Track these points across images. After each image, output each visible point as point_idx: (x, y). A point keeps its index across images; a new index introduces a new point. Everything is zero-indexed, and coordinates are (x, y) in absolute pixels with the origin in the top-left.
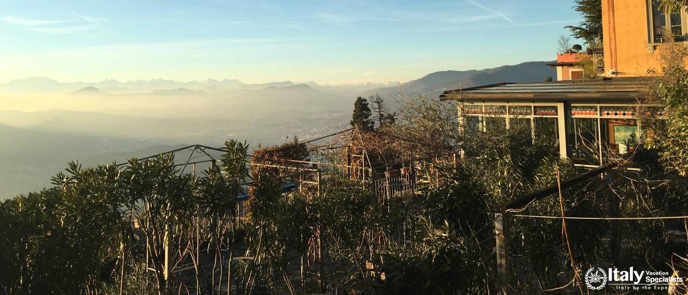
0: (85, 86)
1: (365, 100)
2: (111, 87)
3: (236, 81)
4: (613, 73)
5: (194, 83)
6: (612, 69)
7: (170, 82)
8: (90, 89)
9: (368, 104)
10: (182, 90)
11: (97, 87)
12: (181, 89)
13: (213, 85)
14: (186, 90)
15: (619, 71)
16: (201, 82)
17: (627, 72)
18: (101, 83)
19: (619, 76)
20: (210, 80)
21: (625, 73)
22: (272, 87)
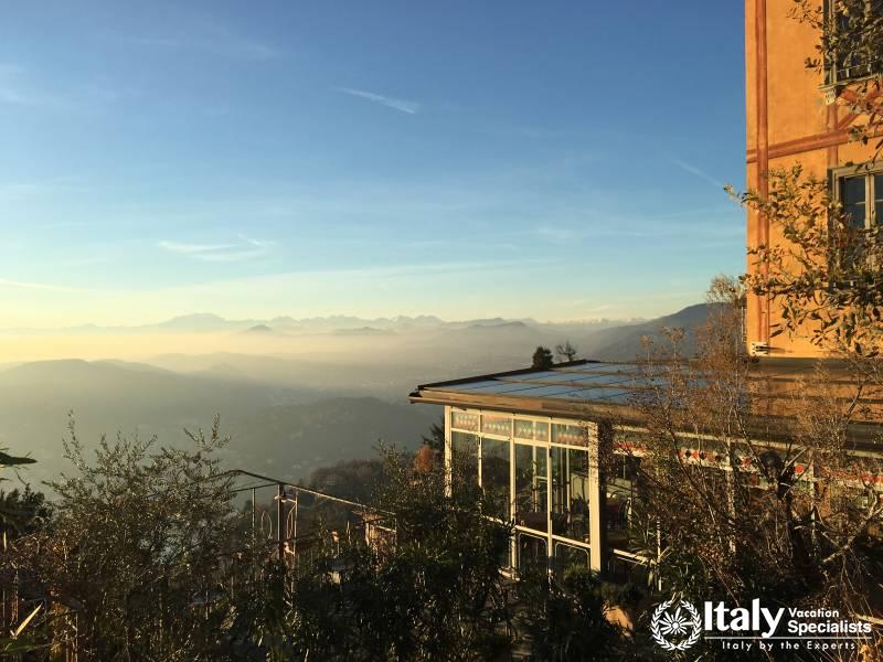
0: (255, 325)
1: (548, 352)
2: (284, 325)
3: (432, 318)
4: (761, 349)
5: (381, 320)
6: (760, 340)
7: (354, 320)
8: (261, 328)
9: (551, 357)
10: (366, 330)
11: (267, 325)
12: (366, 328)
13: (405, 322)
14: (372, 329)
15: (771, 346)
16: (390, 318)
17: (787, 348)
18: (274, 321)
19: (772, 355)
20: (401, 318)
21: (783, 351)
22: (477, 325)
